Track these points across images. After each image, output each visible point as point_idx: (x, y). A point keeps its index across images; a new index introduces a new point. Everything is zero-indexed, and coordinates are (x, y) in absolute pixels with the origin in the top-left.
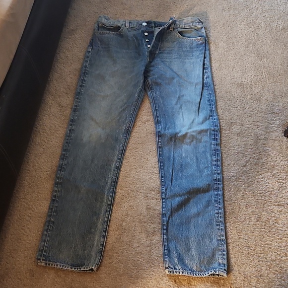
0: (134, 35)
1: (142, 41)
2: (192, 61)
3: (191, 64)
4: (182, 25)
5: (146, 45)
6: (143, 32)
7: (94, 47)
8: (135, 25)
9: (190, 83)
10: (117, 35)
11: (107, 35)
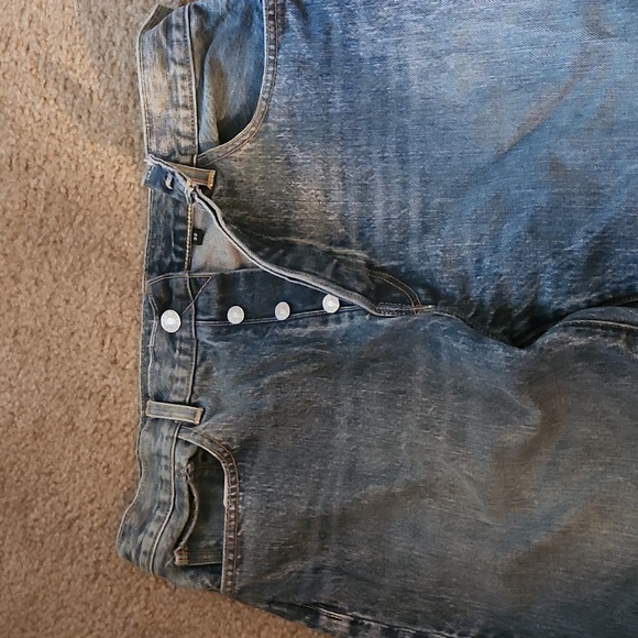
0: (241, 380)
1: (288, 341)
2: (416, 63)
3: (443, 69)
4: (181, 120)
5: (325, 318)
6: (224, 330)
7: (324, 597)
8: (180, 373)
9: (579, 70)
10: (240, 475)
11: (249, 526)
